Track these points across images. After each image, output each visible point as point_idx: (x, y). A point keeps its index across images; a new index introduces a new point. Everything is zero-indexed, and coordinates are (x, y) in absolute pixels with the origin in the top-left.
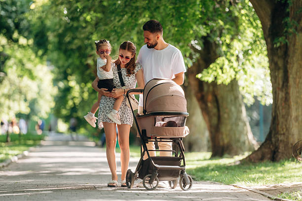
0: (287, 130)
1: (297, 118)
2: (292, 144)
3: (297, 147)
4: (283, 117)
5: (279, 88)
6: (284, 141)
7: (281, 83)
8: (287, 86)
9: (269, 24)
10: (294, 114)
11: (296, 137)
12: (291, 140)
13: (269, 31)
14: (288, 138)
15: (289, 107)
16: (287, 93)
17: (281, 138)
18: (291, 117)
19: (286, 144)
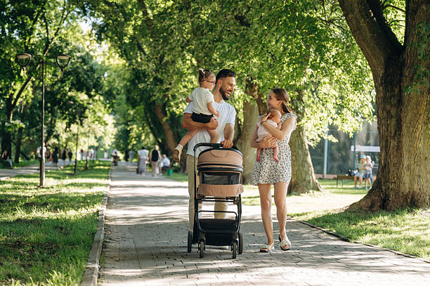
0: (398, 178)
1: (409, 167)
2: (403, 193)
3: (408, 196)
4: (394, 165)
5: (390, 137)
6: (394, 189)
7: (393, 132)
8: (400, 135)
9: (381, 72)
10: (406, 163)
11: (407, 185)
12: (402, 189)
13: (381, 80)
14: (399, 187)
15: (401, 156)
16: (400, 142)
17: (392, 186)
18: (403, 166)
19: (397, 194)
